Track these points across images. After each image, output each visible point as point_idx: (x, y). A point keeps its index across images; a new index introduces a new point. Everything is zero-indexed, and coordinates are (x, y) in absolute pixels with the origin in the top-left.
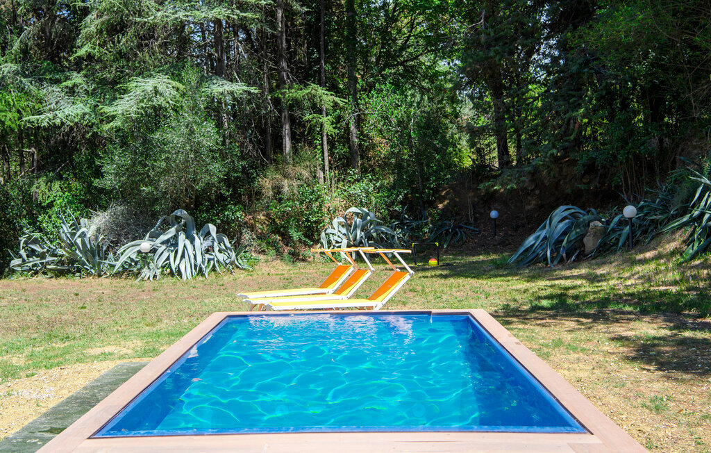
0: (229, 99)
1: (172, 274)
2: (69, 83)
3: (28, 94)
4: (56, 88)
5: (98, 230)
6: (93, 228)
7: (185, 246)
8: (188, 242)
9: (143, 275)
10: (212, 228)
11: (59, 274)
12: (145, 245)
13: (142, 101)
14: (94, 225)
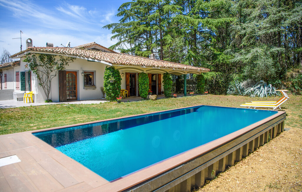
0: (276, 52)
1: (258, 96)
2: (240, 52)
3: (232, 55)
4: (238, 53)
5: (243, 85)
6: (242, 85)
7: (262, 89)
8: (263, 89)
9: (251, 96)
10: (270, 85)
11: (235, 94)
12: (252, 89)
13: (252, 54)
14: (243, 84)
